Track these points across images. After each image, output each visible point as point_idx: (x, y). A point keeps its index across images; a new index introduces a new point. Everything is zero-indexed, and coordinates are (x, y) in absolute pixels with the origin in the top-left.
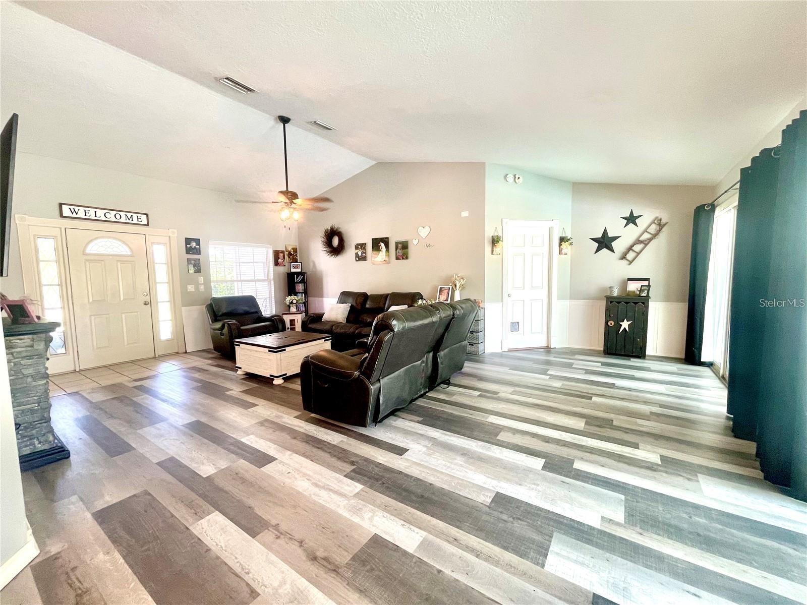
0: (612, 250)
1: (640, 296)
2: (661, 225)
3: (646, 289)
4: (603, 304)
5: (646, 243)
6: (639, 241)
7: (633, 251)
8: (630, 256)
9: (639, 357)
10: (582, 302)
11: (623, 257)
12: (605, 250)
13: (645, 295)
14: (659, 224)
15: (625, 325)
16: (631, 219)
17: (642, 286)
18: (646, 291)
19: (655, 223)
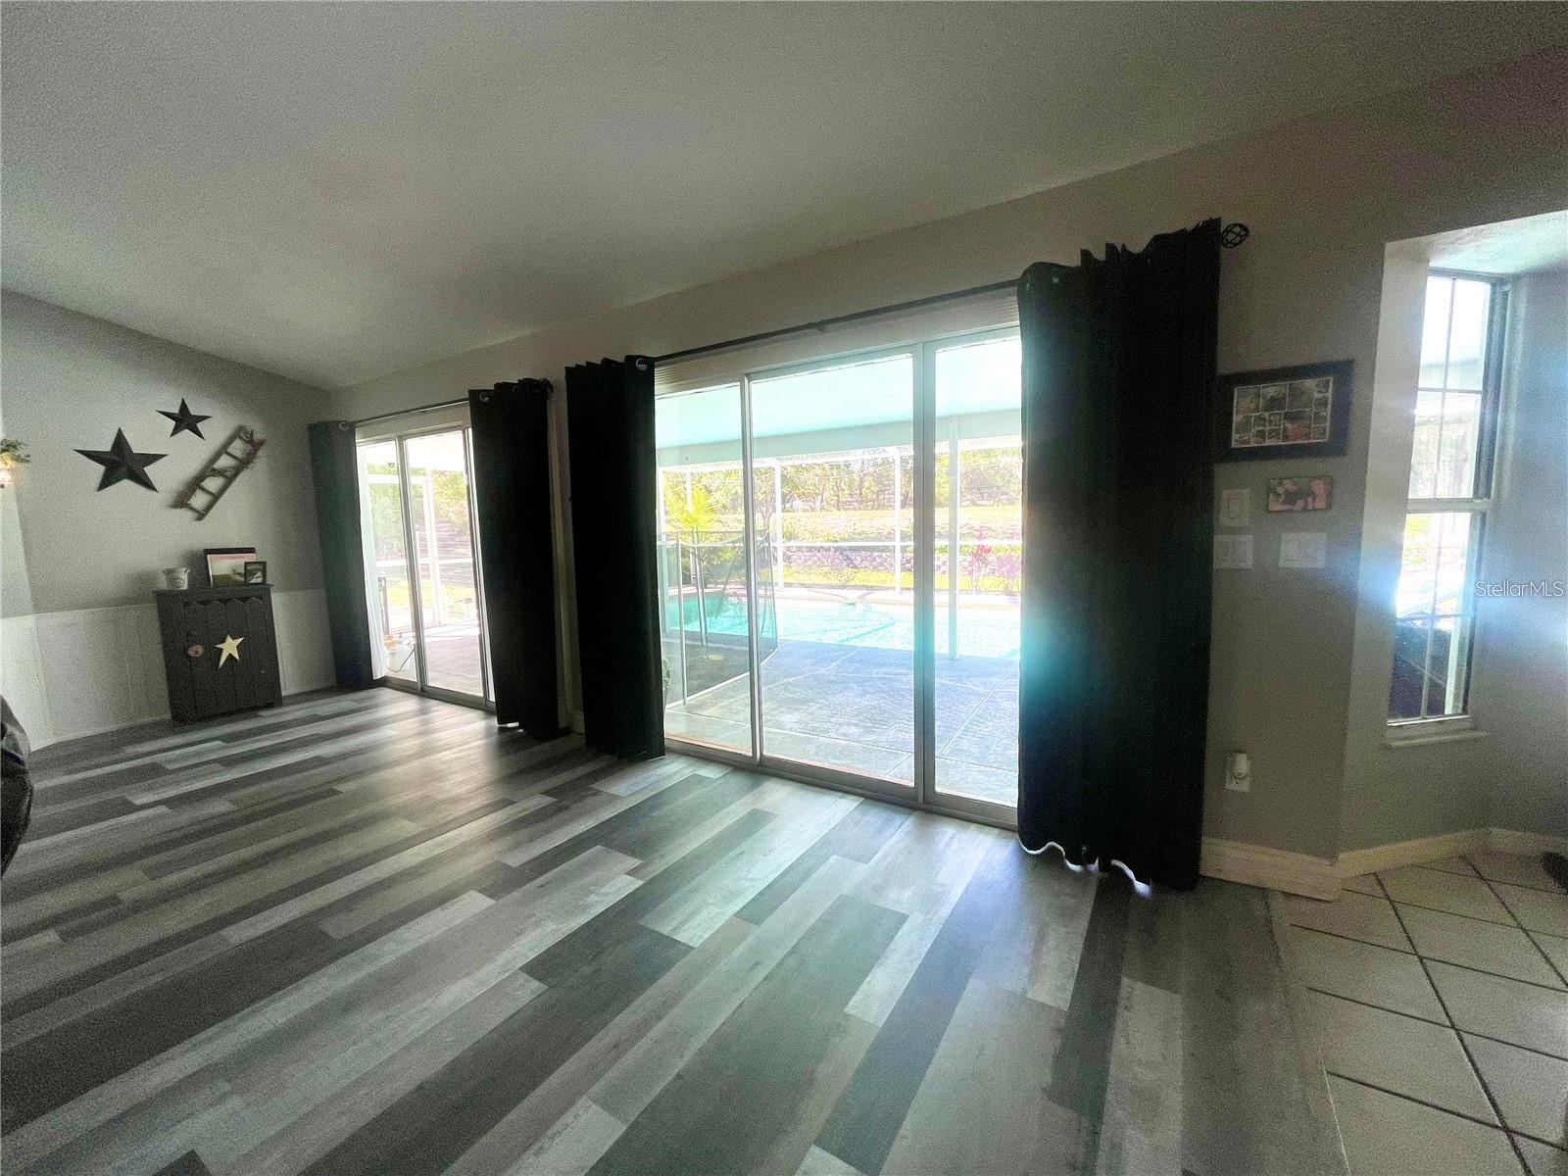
0: (148, 484)
1: (246, 584)
2: (254, 446)
3: (258, 570)
4: (151, 613)
5: (230, 476)
6: (214, 470)
7: (203, 490)
8: (199, 500)
9: (269, 706)
10: (78, 616)
11: (181, 501)
12: (126, 485)
13: (260, 580)
14: (250, 441)
15: (230, 647)
16: (185, 420)
17: (246, 563)
18: (259, 574)
19: (240, 437)
